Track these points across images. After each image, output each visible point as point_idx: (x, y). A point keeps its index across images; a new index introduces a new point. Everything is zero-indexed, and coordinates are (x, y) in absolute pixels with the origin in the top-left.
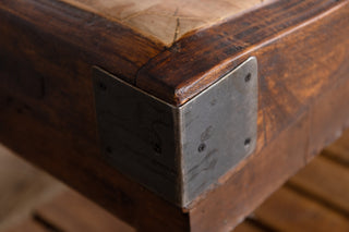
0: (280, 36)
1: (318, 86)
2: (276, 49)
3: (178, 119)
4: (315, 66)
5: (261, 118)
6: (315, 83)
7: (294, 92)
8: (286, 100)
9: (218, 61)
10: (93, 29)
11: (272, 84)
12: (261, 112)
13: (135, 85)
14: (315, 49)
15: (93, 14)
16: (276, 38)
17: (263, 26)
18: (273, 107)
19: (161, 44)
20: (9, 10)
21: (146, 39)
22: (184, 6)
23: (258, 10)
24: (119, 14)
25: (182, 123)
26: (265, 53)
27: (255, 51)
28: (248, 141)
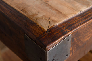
0: (79, 28)
1: (89, 37)
2: (77, 31)
3: (47, 54)
4: (89, 33)
5: (72, 49)
6: (88, 37)
7: (82, 40)
8: (79, 43)
9: (60, 37)
10: (25, 22)
11: (75, 40)
12: (72, 47)
13: (35, 42)
14: (89, 29)
15: (26, 16)
16: (78, 28)
17: (74, 24)
18: (75, 45)
19: (44, 30)
20: (3, 12)
21: (40, 27)
22: (52, 16)
23: (74, 18)
24: (33, 18)
25: (47, 55)
26: (74, 33)
27: (71, 33)
28: (67, 55)
